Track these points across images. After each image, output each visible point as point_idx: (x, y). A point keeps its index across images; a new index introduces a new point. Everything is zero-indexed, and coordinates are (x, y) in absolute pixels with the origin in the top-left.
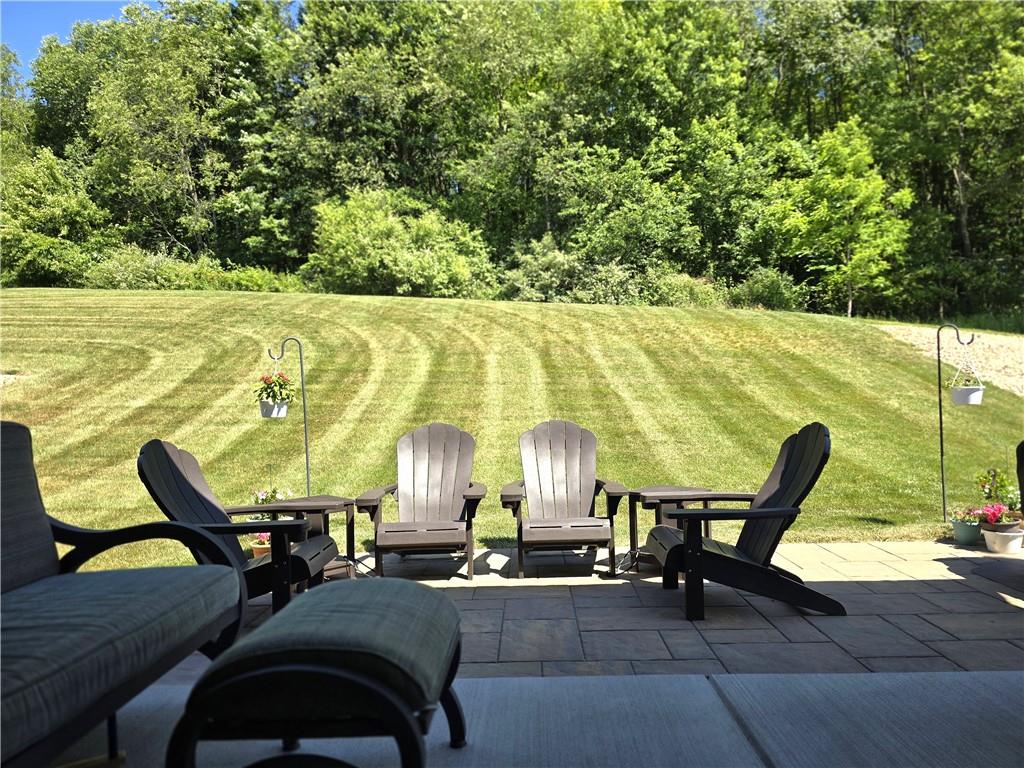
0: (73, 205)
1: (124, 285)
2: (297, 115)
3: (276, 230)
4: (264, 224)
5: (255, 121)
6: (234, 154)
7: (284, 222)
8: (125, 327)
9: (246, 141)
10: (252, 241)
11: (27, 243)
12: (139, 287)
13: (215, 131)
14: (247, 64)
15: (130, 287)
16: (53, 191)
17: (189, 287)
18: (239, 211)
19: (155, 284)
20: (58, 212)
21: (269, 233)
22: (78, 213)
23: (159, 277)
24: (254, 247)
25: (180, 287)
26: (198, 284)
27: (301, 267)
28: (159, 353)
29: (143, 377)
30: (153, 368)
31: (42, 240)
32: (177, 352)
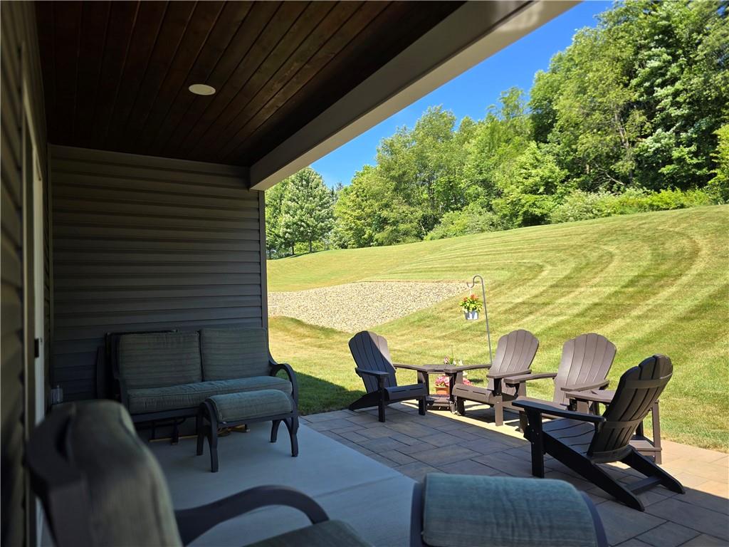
0: (547, 173)
1: (571, 218)
2: (702, 60)
3: (687, 157)
4: (675, 154)
5: (667, 77)
6: (649, 107)
7: (693, 148)
8: (542, 251)
9: (659, 94)
10: (665, 170)
11: (523, 201)
12: (581, 219)
13: (635, 96)
14: (660, 36)
15: (576, 219)
16: (535, 167)
17: (615, 213)
18: (652, 150)
19: (591, 215)
20: (538, 179)
21: (681, 160)
22: (550, 177)
23: (594, 210)
24: (668, 174)
25: (609, 215)
26: (622, 210)
27: (709, 182)
28: (550, 267)
29: (531, 283)
30: (540, 277)
31: (531, 198)
32: (560, 266)
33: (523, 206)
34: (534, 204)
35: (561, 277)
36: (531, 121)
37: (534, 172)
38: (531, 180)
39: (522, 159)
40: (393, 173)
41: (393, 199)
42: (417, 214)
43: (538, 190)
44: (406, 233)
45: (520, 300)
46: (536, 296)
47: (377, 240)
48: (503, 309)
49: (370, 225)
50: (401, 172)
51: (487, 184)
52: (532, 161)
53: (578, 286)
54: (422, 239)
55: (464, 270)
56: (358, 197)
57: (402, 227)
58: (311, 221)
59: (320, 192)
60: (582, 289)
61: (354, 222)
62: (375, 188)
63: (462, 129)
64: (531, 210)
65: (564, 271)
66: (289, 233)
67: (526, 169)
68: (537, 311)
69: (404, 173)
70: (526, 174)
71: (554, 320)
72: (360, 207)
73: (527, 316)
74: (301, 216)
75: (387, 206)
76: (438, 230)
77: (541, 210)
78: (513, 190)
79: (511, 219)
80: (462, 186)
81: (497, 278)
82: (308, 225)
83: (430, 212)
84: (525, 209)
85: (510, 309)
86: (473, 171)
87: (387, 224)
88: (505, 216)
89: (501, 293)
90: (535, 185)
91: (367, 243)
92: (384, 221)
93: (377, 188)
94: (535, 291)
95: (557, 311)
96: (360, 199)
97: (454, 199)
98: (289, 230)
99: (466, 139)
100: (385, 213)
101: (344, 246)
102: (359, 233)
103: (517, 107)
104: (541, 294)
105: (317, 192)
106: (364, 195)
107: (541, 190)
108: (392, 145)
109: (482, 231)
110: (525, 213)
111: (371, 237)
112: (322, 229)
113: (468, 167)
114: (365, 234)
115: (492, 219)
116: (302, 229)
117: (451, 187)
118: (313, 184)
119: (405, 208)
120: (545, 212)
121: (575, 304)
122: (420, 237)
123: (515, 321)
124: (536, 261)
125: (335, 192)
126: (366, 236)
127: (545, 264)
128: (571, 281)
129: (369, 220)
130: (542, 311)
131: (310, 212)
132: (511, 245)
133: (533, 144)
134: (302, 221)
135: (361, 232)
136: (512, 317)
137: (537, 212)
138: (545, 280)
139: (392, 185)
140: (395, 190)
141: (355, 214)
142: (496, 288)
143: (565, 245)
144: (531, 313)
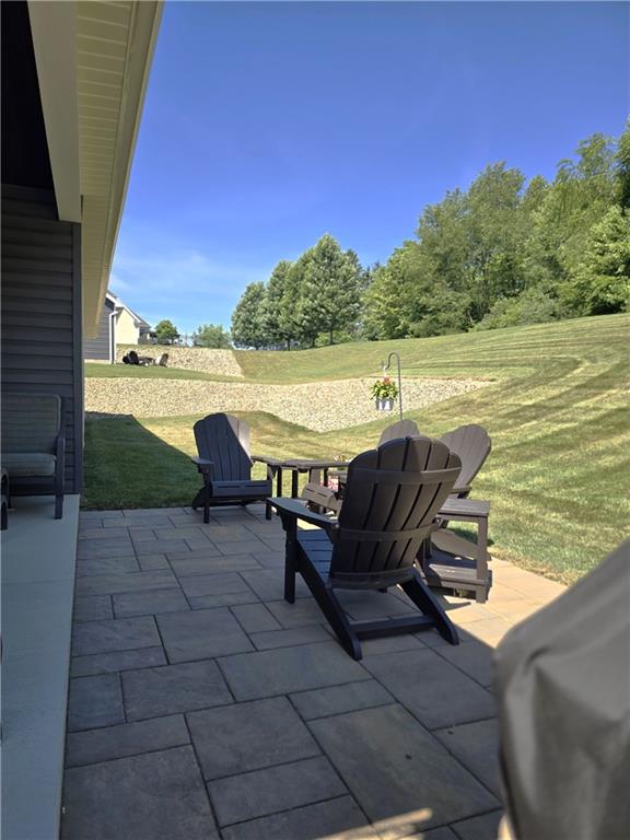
8: (588, 344)
11: (593, 284)
28: (587, 364)
29: (555, 383)
30: (569, 376)
31: (604, 280)
32: (600, 363)
33: (593, 290)
34: (607, 287)
35: (595, 375)
36: (618, 179)
37: (612, 245)
38: (608, 257)
39: (597, 228)
40: (437, 250)
41: (434, 282)
42: (464, 301)
43: (617, 270)
44: (448, 324)
45: (530, 402)
46: (553, 398)
47: (412, 333)
48: (505, 412)
49: (407, 314)
50: (447, 249)
51: (553, 263)
52: (611, 232)
53: (610, 387)
54: (467, 331)
55: (486, 366)
56: (394, 279)
57: (443, 316)
58: (332, 307)
59: (344, 272)
60: (614, 391)
61: (387, 310)
62: (414, 268)
63: (530, 193)
64: (601, 295)
65: (603, 367)
66: (308, 321)
67: (601, 242)
68: (544, 415)
69: (452, 250)
70: (601, 248)
71: (557, 427)
72: (395, 291)
73: (528, 421)
74: (322, 301)
75: (426, 290)
76: (487, 320)
77: (615, 297)
78: (581, 270)
79: (576, 306)
80: (524, 266)
81: (517, 376)
82: (328, 312)
83: (480, 299)
84: (594, 294)
85: (514, 412)
86: (539, 246)
87: (426, 313)
88: (568, 302)
89: (514, 393)
90: (612, 264)
91: (402, 335)
92: (423, 310)
93: (418, 268)
94: (555, 392)
95: (569, 416)
96: (395, 282)
97: (510, 282)
98: (307, 317)
99: (534, 207)
100: (423, 300)
101: (373, 339)
102: (391, 322)
103: (600, 160)
104: (560, 396)
105: (342, 272)
106: (401, 277)
107: (620, 270)
108: (437, 215)
109: (540, 322)
110: (595, 299)
111: (406, 327)
112: (343, 316)
113: (532, 242)
114: (399, 324)
115: (554, 308)
116: (321, 316)
117: (509, 266)
118: (337, 263)
119: (450, 294)
120: (620, 298)
121: (594, 409)
122: (464, 329)
123: (511, 426)
124: (575, 356)
125: (371, 273)
126: (400, 327)
127: (584, 360)
128: (605, 381)
129: (405, 308)
130: (550, 416)
131: (332, 296)
132: (553, 337)
133: (615, 210)
134: (322, 307)
135: (395, 321)
136: (510, 422)
137: (610, 298)
138: (574, 379)
139: (434, 265)
140: (439, 270)
141: (389, 299)
142: (511, 387)
143: (620, 338)
144: (534, 418)
